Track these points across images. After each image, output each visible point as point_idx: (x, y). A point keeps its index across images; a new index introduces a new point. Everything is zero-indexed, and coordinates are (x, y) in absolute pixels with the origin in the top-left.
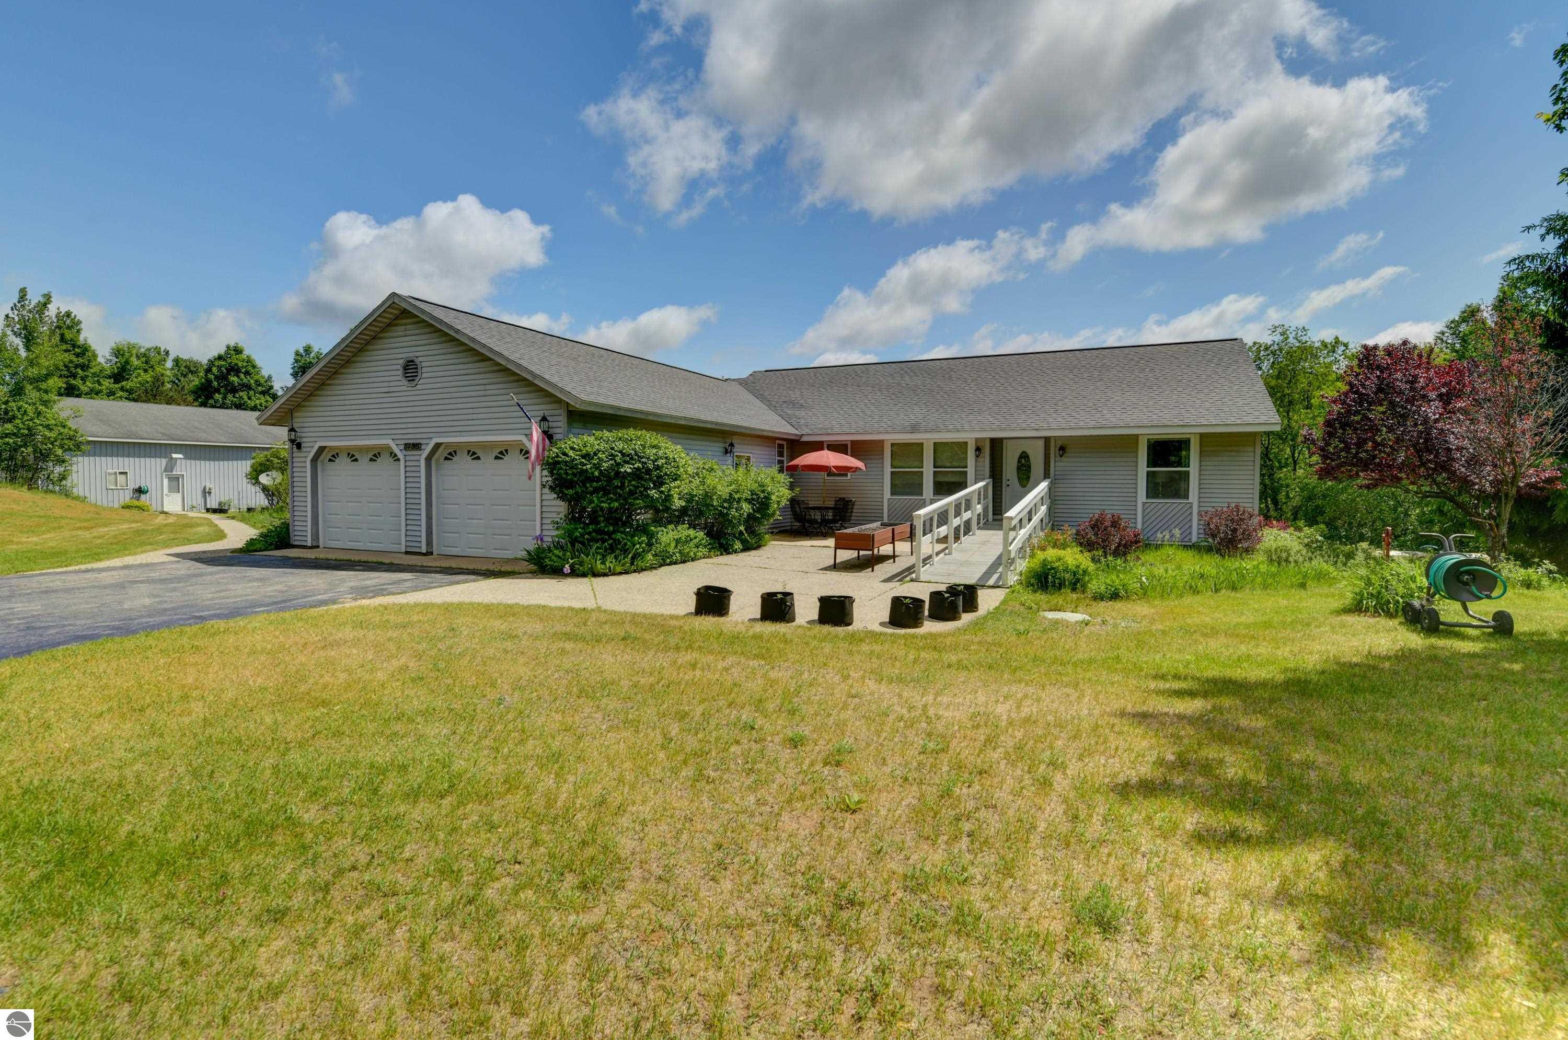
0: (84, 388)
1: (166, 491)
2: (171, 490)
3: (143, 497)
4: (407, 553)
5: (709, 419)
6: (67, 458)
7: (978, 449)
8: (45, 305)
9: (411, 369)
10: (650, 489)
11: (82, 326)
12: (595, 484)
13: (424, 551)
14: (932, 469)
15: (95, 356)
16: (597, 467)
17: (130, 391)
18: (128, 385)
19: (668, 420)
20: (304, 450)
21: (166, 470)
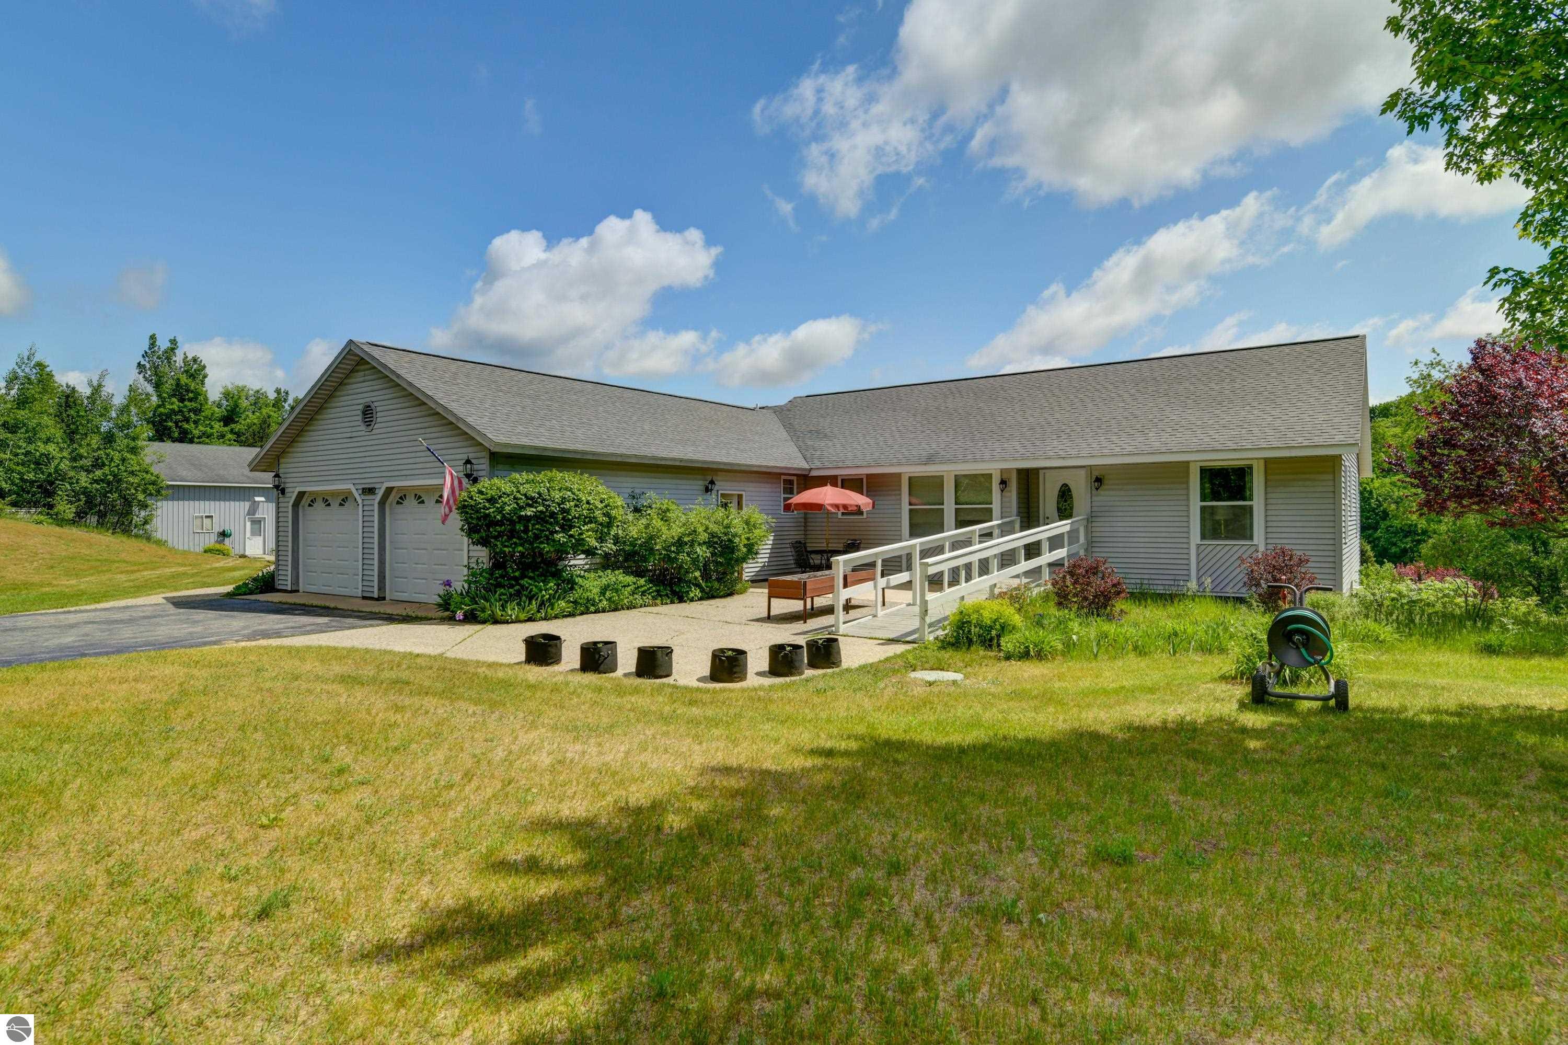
0: (196, 432)
1: (248, 534)
2: (253, 533)
3: (227, 540)
4: (364, 598)
5: (671, 455)
6: (149, 502)
7: (1003, 482)
8: (173, 349)
9: (368, 414)
10: (556, 532)
11: (207, 370)
12: (498, 528)
13: (376, 596)
14: (954, 506)
15: (206, 399)
16: (500, 511)
17: (238, 434)
18: (236, 427)
19: (614, 459)
20: (287, 495)
21: (249, 514)
